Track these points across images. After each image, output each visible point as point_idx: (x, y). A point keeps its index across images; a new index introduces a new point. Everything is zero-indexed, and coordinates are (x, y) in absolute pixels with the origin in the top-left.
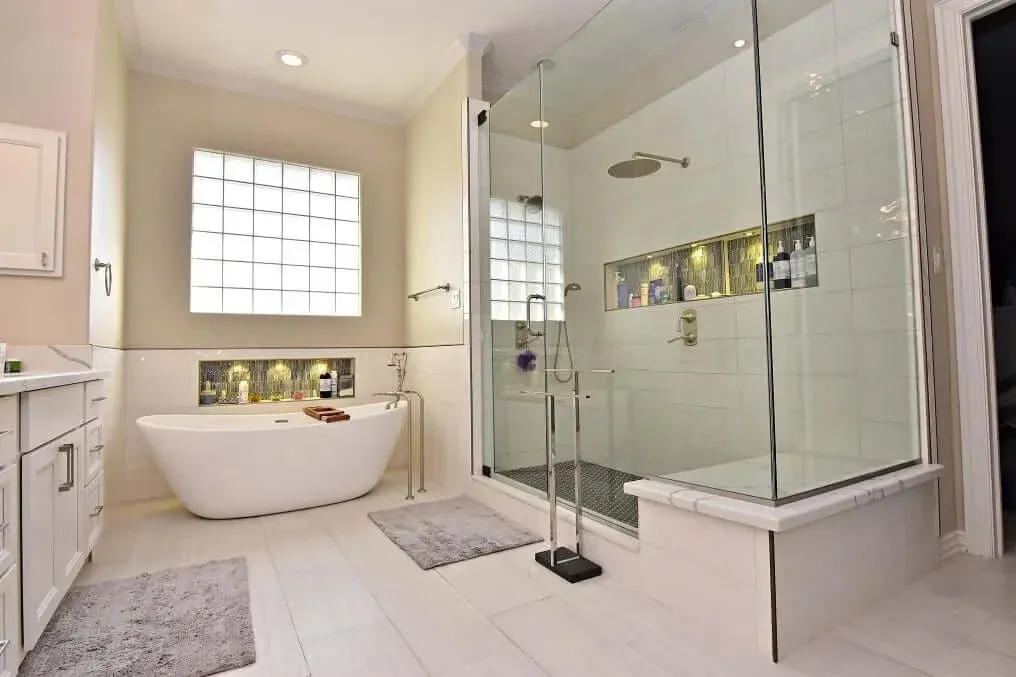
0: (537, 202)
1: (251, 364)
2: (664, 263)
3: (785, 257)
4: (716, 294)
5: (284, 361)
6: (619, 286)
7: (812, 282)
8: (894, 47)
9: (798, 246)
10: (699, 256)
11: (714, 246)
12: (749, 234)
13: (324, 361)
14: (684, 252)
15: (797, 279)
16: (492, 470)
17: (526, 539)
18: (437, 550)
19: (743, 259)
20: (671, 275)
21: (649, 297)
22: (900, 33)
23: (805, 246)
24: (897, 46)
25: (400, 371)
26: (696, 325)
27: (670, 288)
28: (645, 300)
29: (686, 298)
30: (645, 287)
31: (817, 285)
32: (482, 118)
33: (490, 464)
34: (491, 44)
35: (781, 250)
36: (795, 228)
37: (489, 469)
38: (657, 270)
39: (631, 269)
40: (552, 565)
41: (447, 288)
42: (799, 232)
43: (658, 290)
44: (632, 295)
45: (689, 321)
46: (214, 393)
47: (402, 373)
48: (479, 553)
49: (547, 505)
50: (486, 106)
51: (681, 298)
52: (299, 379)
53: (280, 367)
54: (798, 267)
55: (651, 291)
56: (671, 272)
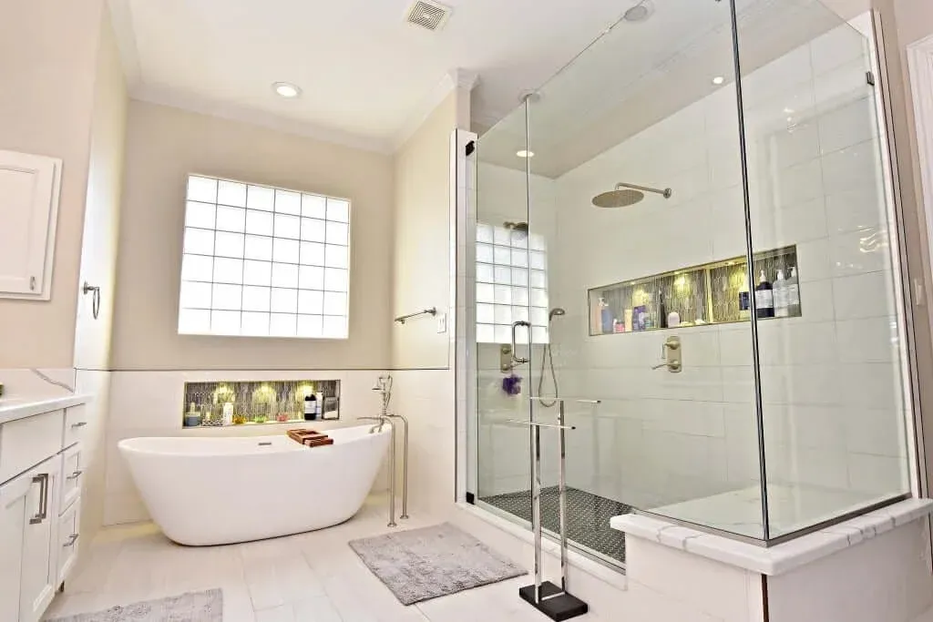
0: (523, 228)
1: (238, 386)
2: (647, 291)
3: (767, 286)
4: (699, 322)
5: (270, 383)
6: (602, 311)
7: (796, 311)
8: (870, 86)
9: (780, 276)
10: (682, 284)
11: (697, 274)
12: (731, 263)
13: (310, 383)
14: (668, 279)
15: (780, 308)
16: (476, 498)
17: (510, 572)
18: (418, 582)
19: (724, 288)
20: (654, 302)
21: (633, 322)
22: (875, 73)
23: (787, 276)
24: (873, 85)
25: (384, 394)
26: (680, 351)
27: (654, 315)
28: (628, 327)
29: (670, 325)
30: (629, 314)
31: (801, 315)
32: (470, 148)
33: (473, 491)
34: (479, 78)
35: (763, 279)
36: (776, 258)
37: (473, 496)
38: (641, 297)
39: (615, 294)
40: (537, 601)
41: (433, 312)
42: (781, 262)
43: (642, 316)
44: (615, 321)
45: (673, 347)
46: (198, 415)
47: (387, 397)
48: (461, 587)
49: (531, 536)
50: (473, 137)
51: (664, 325)
52: (284, 400)
53: (265, 389)
54: (781, 296)
55: (635, 317)
56: (654, 298)
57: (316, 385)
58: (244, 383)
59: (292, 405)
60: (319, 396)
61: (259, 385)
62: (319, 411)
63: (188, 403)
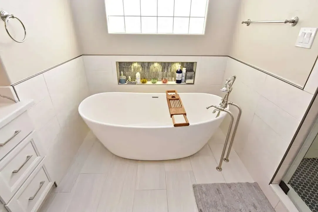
1: (142, 64)
5: (158, 63)
13: (179, 63)
46: (125, 78)
52: (165, 72)
53: (156, 65)
57: (182, 64)
58: (146, 62)
59: (169, 73)
60: (184, 70)
61: (153, 63)
62: (184, 78)
63: (120, 71)
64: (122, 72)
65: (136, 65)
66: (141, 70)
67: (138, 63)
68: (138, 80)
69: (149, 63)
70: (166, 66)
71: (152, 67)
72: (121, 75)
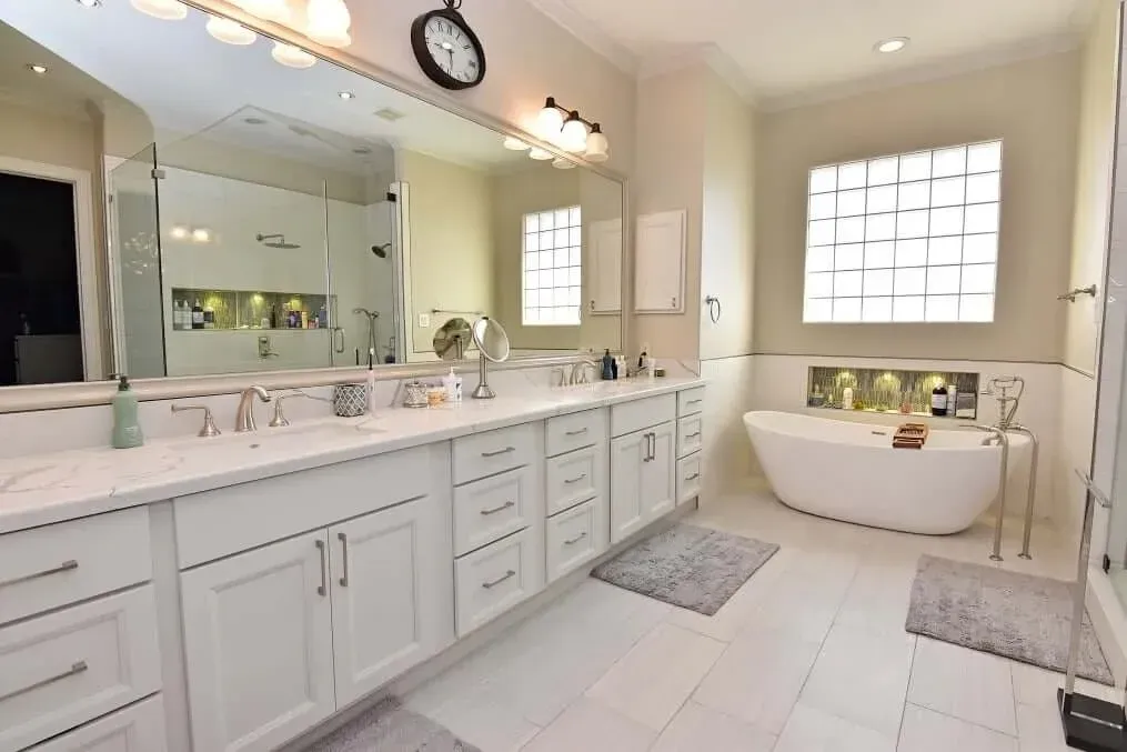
1: (860, 373)
5: (893, 372)
13: (942, 374)
46: (821, 396)
52: (909, 390)
53: (888, 377)
57: (949, 376)
58: (866, 370)
59: (919, 396)
60: (952, 390)
61: (882, 372)
62: (951, 406)
63: (814, 384)
64: (817, 387)
65: (846, 375)
66: (855, 384)
67: (851, 370)
68: (848, 403)
69: (874, 373)
70: (910, 379)
71: (878, 381)
72: (814, 390)
